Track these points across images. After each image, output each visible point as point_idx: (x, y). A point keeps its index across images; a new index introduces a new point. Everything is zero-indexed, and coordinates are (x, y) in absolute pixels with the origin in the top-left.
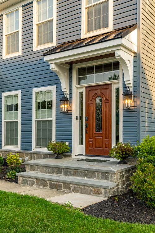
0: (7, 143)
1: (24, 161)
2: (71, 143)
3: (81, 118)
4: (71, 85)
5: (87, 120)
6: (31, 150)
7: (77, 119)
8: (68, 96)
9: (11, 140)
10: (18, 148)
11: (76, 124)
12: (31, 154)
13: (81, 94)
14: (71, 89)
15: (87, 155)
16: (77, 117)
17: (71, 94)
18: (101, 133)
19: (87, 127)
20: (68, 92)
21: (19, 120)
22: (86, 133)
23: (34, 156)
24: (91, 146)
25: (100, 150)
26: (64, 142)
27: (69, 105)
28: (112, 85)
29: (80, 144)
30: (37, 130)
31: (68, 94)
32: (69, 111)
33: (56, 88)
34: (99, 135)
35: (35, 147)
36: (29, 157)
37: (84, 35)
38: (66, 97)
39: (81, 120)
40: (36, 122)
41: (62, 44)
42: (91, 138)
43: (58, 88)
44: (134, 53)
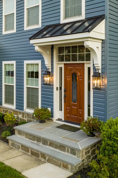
0: (6, 102)
1: (18, 118)
2: (52, 109)
3: (61, 88)
4: (52, 61)
5: (65, 91)
6: (23, 110)
7: (57, 89)
8: (50, 70)
9: (9, 100)
10: (14, 107)
11: (56, 94)
12: (23, 113)
13: (61, 69)
14: (52, 65)
15: (65, 121)
16: (57, 88)
17: (52, 68)
18: (76, 103)
19: (65, 97)
20: (50, 67)
21: (15, 85)
22: (65, 102)
23: (25, 115)
24: (68, 113)
25: (76, 117)
26: (47, 108)
27: (51, 78)
28: (85, 65)
29: (60, 110)
30: (28, 94)
31: (51, 68)
32: (51, 83)
33: (41, 62)
34: (75, 105)
35: (26, 108)
36: (22, 115)
37: (63, 21)
38: (48, 71)
39: (61, 90)
40: (27, 88)
41: (46, 27)
42: (69, 107)
43: (42, 63)
44: (102, 40)
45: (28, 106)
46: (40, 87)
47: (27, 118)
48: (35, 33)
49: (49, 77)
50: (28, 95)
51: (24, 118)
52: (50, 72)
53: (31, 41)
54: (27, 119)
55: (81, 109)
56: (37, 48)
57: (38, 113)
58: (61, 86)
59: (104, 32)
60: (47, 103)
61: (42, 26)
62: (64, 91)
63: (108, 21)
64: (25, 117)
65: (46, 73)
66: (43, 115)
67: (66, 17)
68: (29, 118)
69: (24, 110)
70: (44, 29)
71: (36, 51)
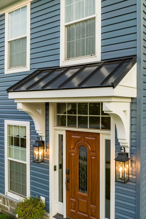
2: (47, 199)
4: (47, 125)
5: (68, 173)
6: (4, 193)
7: (55, 170)
8: (44, 139)
11: (54, 177)
12: (4, 199)
13: (61, 136)
14: (47, 131)
16: (55, 167)
17: (47, 136)
19: (68, 181)
22: (67, 189)
23: (7, 202)
24: (73, 207)
25: (85, 216)
26: (39, 197)
27: (45, 150)
28: (101, 135)
29: (59, 201)
30: (10, 170)
31: (44, 136)
32: (45, 159)
33: (30, 124)
34: (83, 197)
35: (7, 190)
36: (2, 200)
37: (63, 63)
38: (41, 140)
39: (61, 169)
40: (9, 161)
41: (36, 71)
42: (73, 198)
43: (32, 125)
44: (132, 98)
45: (11, 189)
46: (28, 162)
47: (9, 205)
48: (21, 79)
49: (42, 149)
50: (11, 172)
51: (6, 206)
52: (43, 142)
53: (10, 94)
54: (10, 207)
55: (93, 204)
56: (20, 107)
57: (23, 211)
58: (61, 163)
59: (135, 85)
60: (39, 188)
61: (30, 69)
62: (66, 173)
63: (142, 66)
64: (6, 204)
65: (37, 144)
66: (32, 215)
67: (69, 56)
68: (12, 206)
69: (6, 194)
70: (35, 74)
71: (19, 110)
